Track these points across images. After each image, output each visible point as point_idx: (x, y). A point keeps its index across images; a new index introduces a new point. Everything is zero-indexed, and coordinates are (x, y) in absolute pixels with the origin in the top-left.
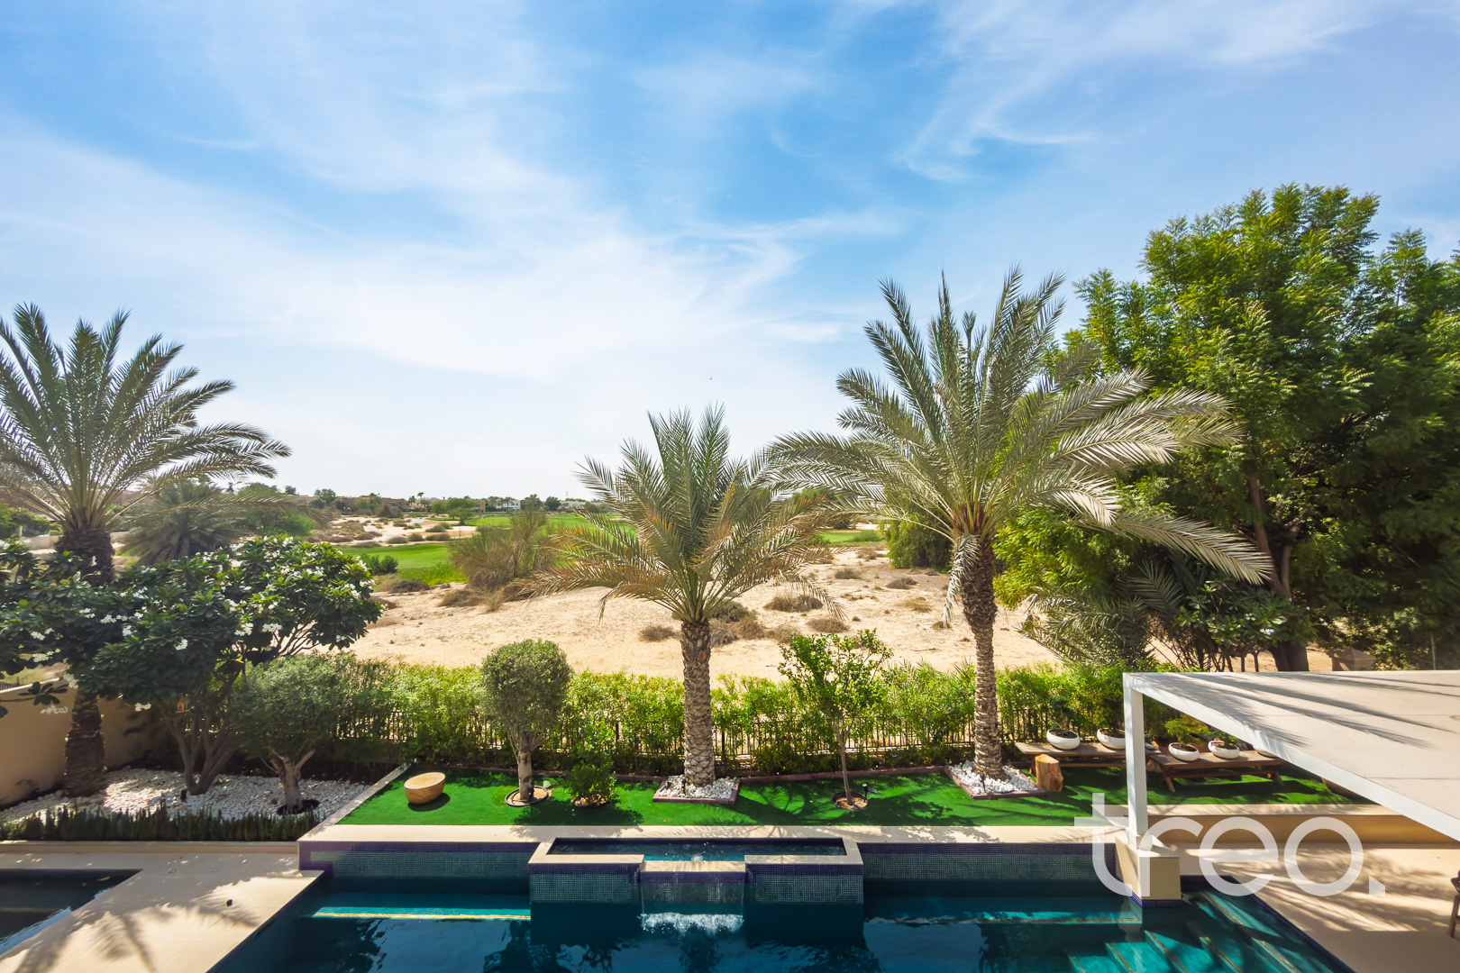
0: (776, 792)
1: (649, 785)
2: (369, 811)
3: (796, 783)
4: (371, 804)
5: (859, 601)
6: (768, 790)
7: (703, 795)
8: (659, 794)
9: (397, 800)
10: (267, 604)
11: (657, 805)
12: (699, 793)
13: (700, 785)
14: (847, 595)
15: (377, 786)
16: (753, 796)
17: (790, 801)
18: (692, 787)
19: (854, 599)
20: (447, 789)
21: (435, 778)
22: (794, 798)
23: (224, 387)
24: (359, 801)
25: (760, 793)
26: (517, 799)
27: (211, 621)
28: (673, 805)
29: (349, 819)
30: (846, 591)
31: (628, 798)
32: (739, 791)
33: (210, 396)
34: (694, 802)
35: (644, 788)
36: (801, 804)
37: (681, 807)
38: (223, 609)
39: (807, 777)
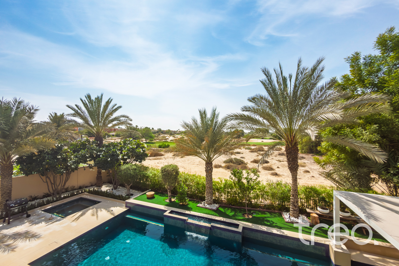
0: (228, 210)
1: (198, 202)
2: (139, 198)
3: (234, 208)
4: (141, 196)
5: (282, 162)
6: (226, 209)
7: (208, 207)
8: (198, 205)
9: (145, 196)
10: (125, 152)
11: (197, 207)
12: (208, 206)
13: (209, 204)
14: (279, 160)
15: (143, 193)
16: (222, 209)
17: (231, 212)
18: (206, 204)
19: (280, 161)
20: (155, 196)
21: (153, 193)
22: (232, 212)
23: (120, 107)
24: (139, 195)
25: (224, 209)
26: (168, 201)
27: (114, 155)
28: (201, 208)
29: (135, 199)
30: (279, 159)
31: (191, 204)
32: (219, 207)
33: (118, 109)
34: (206, 208)
35: (196, 203)
36: (233, 214)
37: (202, 209)
38: (116, 153)
39: (239, 207)
